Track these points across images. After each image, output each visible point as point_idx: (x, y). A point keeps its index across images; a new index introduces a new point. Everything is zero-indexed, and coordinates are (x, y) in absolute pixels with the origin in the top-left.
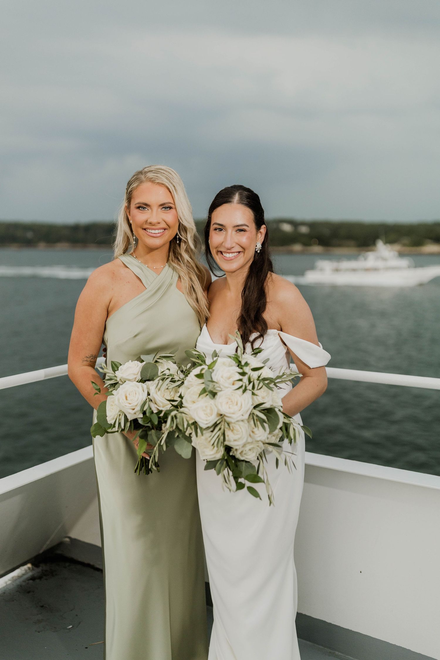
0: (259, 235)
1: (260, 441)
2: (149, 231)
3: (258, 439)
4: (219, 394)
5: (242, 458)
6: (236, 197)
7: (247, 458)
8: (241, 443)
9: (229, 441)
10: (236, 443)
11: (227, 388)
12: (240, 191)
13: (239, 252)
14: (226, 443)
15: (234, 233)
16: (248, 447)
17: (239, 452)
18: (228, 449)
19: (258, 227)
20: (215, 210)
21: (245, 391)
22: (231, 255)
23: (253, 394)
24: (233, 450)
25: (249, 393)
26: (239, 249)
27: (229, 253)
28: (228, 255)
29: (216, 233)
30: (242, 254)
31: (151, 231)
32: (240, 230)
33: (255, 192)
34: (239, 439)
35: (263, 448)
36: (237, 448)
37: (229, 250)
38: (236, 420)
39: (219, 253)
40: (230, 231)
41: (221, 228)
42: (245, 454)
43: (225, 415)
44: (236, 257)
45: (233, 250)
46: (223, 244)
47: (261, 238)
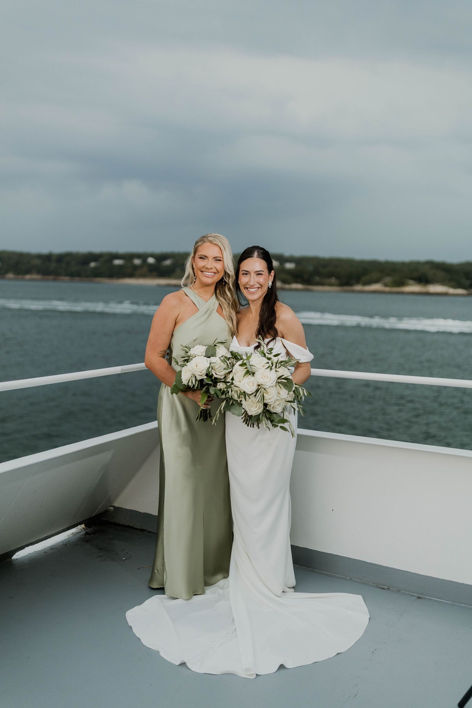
0: (270, 277)
1: (283, 398)
2: (205, 273)
3: (282, 397)
4: (256, 373)
5: (274, 411)
6: (256, 254)
7: (277, 411)
8: (273, 400)
9: (266, 400)
10: (270, 401)
11: (260, 369)
12: (258, 250)
13: (258, 288)
14: (265, 401)
15: (255, 276)
16: (277, 403)
17: (272, 406)
18: (265, 405)
19: (270, 272)
20: (242, 262)
21: (271, 369)
22: (253, 290)
23: (276, 371)
24: (268, 406)
25: (273, 371)
26: (258, 286)
27: (252, 288)
28: (251, 290)
29: (244, 277)
30: (260, 289)
31: (206, 273)
32: (259, 274)
33: (267, 250)
34: (272, 398)
35: (285, 404)
36: (271, 403)
37: (252, 287)
38: (269, 386)
39: (246, 289)
40: (252, 275)
41: (247, 273)
42: (275, 408)
43: (262, 385)
44: (256, 291)
45: (255, 287)
46: (249, 283)
47: (271, 279)
